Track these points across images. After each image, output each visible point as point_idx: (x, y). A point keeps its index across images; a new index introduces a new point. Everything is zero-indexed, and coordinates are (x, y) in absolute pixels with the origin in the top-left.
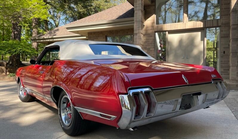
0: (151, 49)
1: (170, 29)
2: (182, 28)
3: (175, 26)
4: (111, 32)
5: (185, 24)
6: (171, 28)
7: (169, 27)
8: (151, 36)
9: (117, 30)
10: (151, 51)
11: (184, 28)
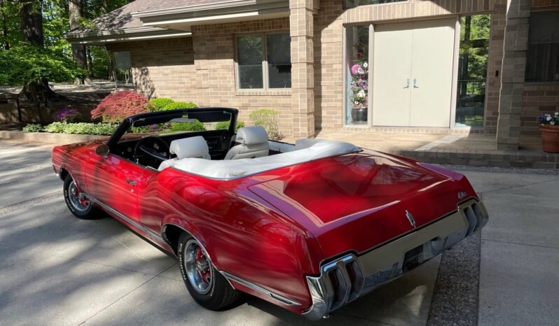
0: (335, 66)
1: (378, 19)
2: (405, 17)
3: (389, 11)
4: (244, 25)
5: (413, 6)
6: (380, 16)
7: (375, 12)
8: (336, 36)
9: (257, 21)
10: (336, 70)
11: (410, 16)
